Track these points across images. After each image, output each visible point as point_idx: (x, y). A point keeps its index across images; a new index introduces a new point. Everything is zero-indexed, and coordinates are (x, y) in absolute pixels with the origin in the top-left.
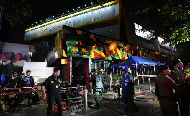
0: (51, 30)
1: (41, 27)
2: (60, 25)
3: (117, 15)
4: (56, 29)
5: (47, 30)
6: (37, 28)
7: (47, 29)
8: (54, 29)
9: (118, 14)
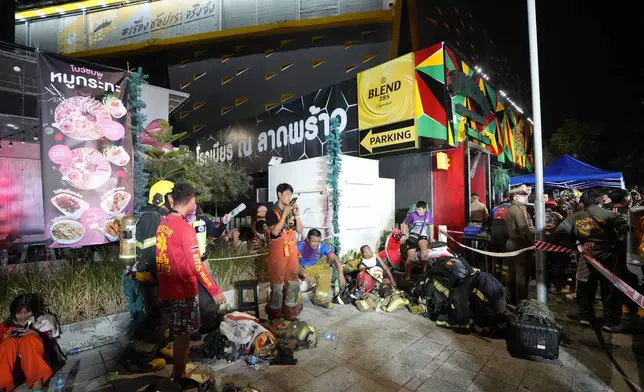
0: (125, 31)
1: (78, 12)
2: (166, 15)
3: (387, 7)
4: (149, 28)
5: (108, 28)
6: (58, 16)
7: (107, 24)
8: (142, 31)
9: (391, 5)
